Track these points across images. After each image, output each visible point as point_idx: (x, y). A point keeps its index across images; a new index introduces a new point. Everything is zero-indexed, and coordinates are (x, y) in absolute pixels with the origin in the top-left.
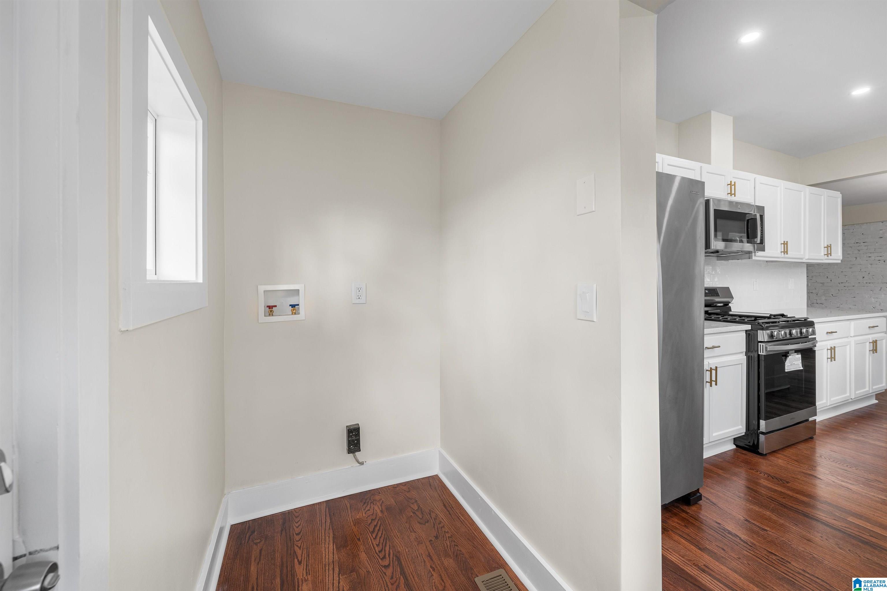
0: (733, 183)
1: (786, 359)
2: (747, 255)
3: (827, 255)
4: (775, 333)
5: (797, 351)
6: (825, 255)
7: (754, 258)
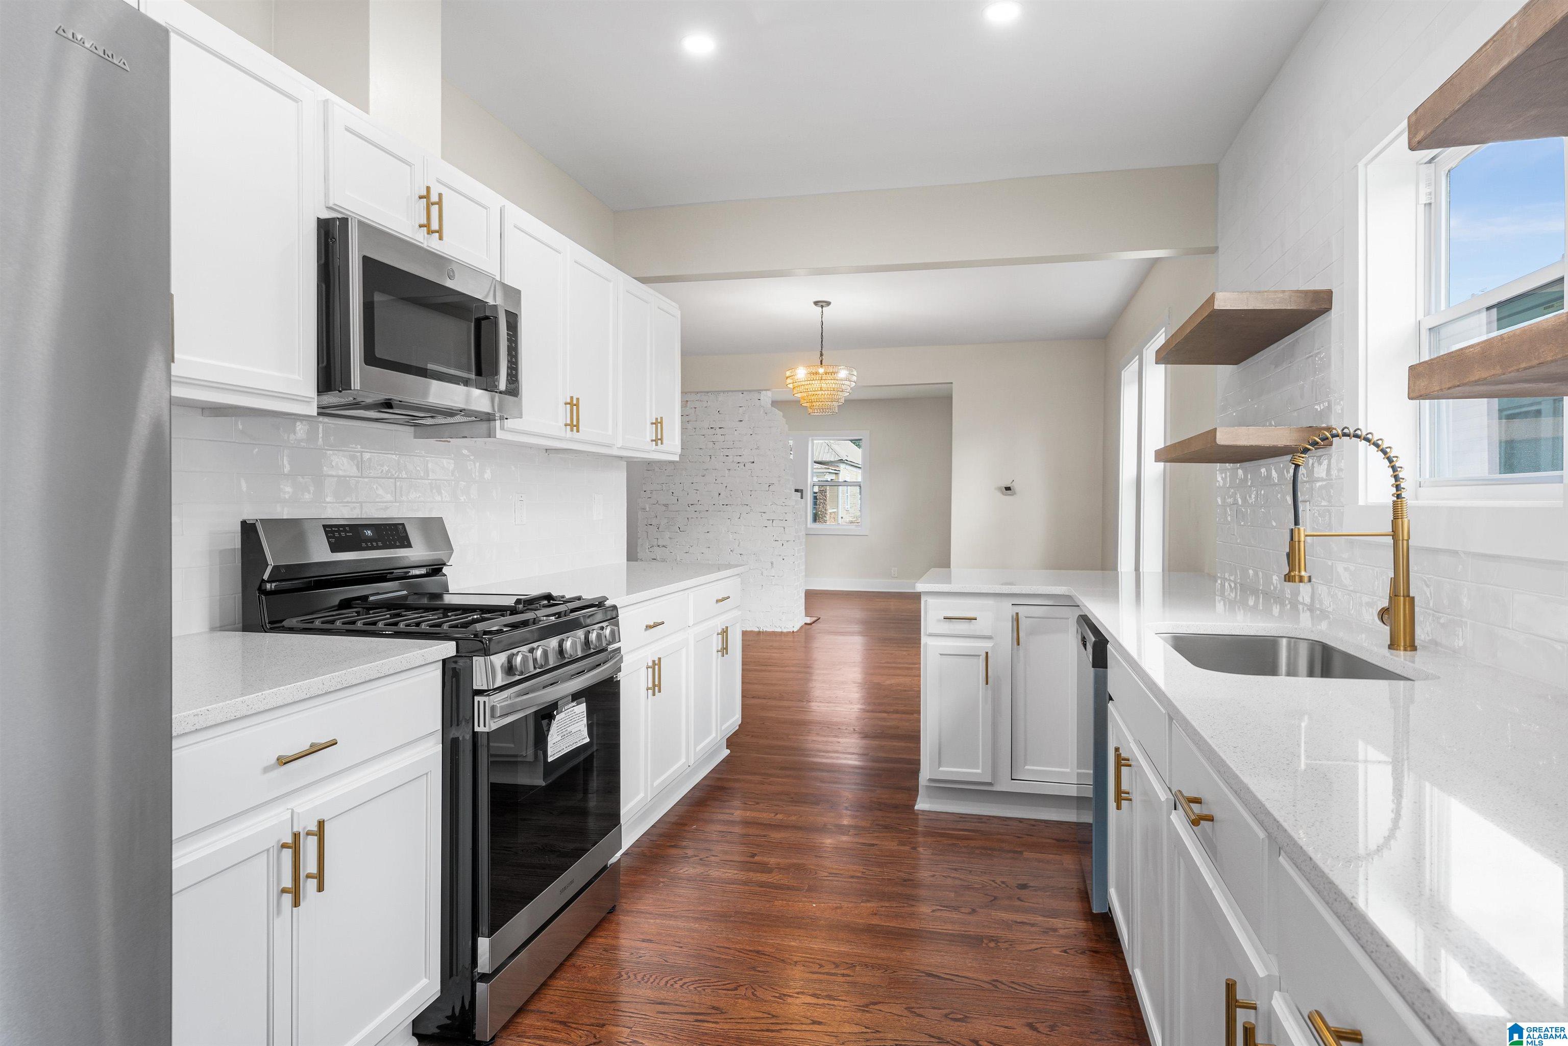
0: (434, 198)
1: (549, 725)
2: (484, 426)
3: (655, 441)
4: (519, 659)
5: (576, 697)
6: (652, 441)
7: (499, 434)
